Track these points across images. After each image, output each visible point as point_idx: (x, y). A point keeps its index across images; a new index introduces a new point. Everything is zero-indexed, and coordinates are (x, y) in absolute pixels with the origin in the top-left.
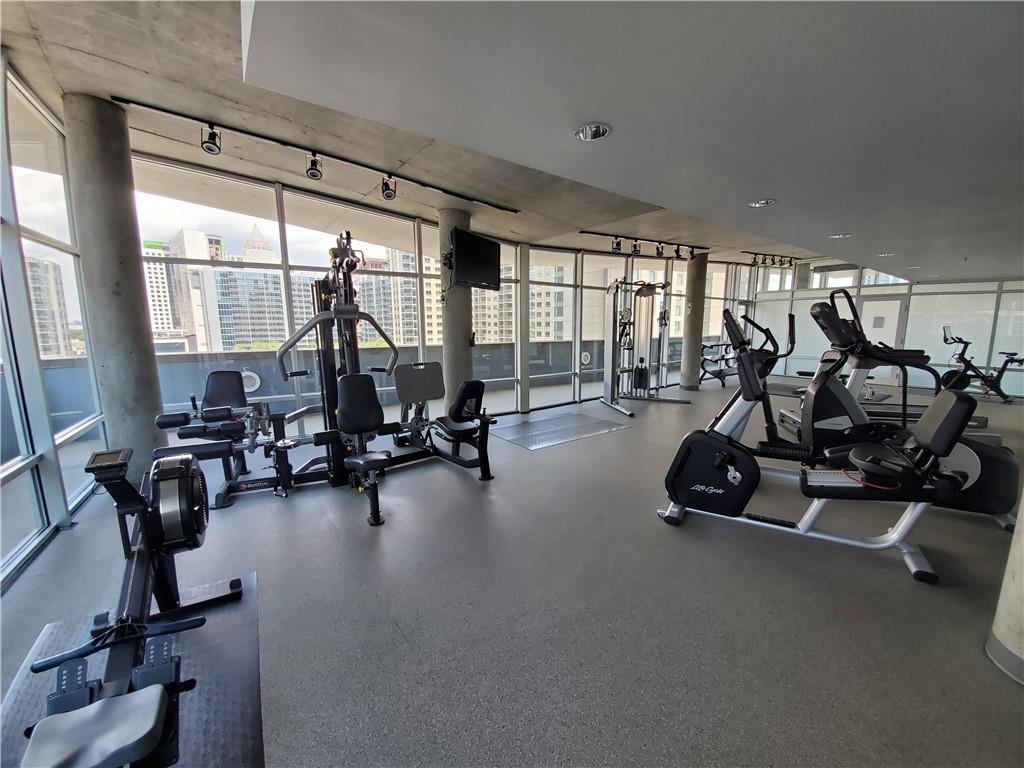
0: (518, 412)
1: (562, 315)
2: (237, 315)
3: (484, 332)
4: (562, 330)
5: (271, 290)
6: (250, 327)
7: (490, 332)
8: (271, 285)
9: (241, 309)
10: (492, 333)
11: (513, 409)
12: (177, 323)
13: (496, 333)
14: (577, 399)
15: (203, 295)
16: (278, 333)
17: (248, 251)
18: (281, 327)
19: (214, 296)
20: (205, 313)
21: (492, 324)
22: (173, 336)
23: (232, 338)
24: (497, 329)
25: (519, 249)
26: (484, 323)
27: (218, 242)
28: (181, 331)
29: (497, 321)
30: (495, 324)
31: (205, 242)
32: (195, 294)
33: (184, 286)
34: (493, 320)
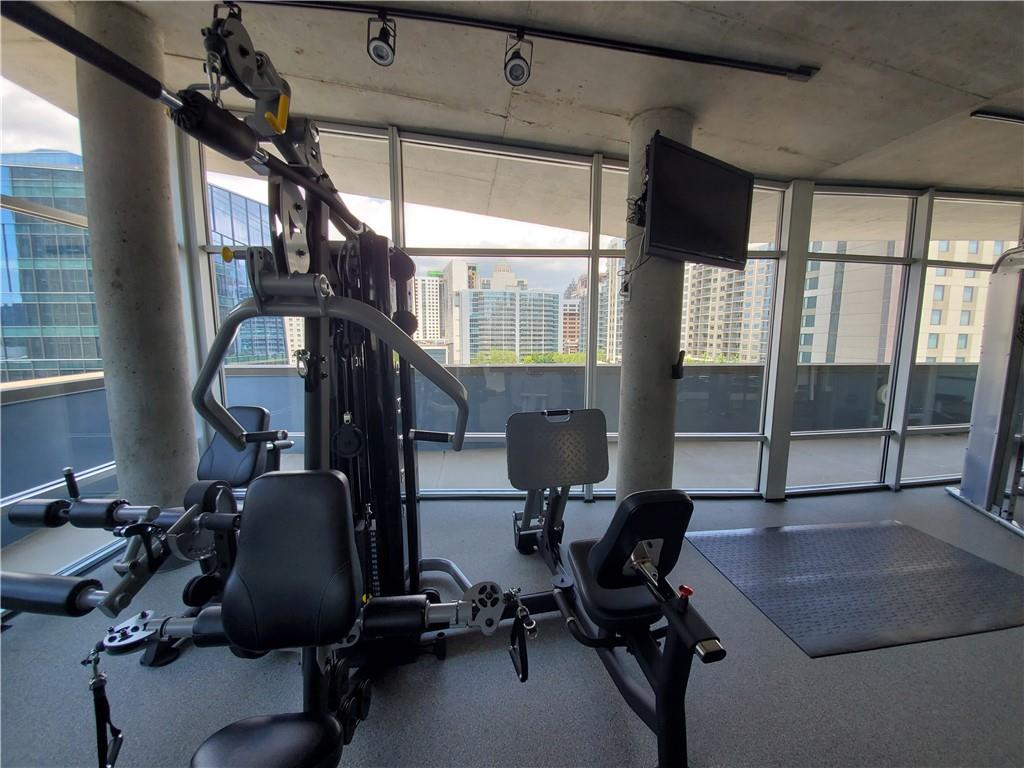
0: (760, 497)
1: (813, 325)
2: (482, 327)
3: (705, 345)
4: (811, 344)
5: (508, 306)
6: (490, 338)
7: (711, 345)
8: (508, 301)
9: (485, 322)
10: (714, 346)
11: (750, 490)
12: (442, 334)
13: (719, 346)
14: (890, 481)
15: (461, 311)
16: (509, 343)
17: (495, 274)
18: (513, 338)
19: (468, 314)
20: (461, 325)
21: (715, 336)
22: (439, 344)
23: (477, 346)
24: (720, 341)
25: (789, 192)
26: (705, 335)
27: (474, 268)
28: (444, 340)
29: (721, 332)
30: (719, 336)
31: (466, 269)
32: (456, 310)
33: (449, 304)
34: (716, 332)
